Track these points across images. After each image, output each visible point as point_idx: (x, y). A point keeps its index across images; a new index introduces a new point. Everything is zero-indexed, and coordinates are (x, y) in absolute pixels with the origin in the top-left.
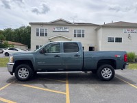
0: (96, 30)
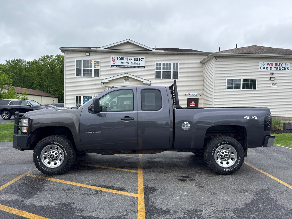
0: (203, 63)
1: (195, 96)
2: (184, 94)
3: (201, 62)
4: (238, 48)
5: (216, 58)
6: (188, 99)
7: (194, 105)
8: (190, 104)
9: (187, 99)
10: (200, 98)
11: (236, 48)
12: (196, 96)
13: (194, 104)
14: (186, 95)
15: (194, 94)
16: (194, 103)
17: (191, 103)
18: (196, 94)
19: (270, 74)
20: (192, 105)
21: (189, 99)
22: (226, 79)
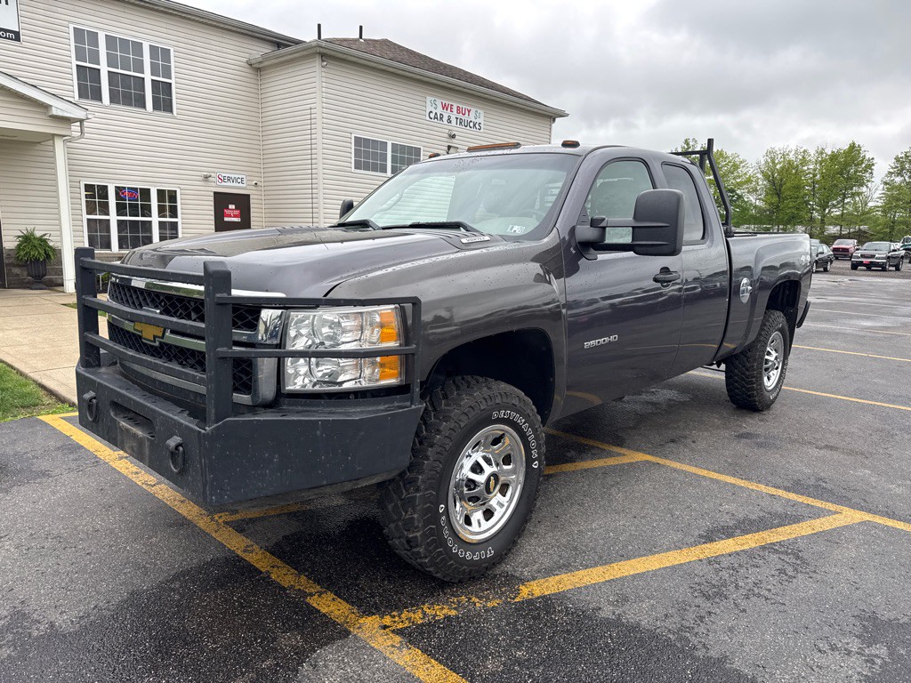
0: (260, 69)
1: (237, 184)
2: (199, 173)
3: (253, 62)
4: (365, 40)
5: (323, 61)
6: (215, 193)
7: (235, 216)
8: (224, 215)
9: (212, 194)
10: (254, 192)
11: (361, 37)
12: (241, 185)
13: (237, 212)
14: (206, 177)
15: (233, 176)
16: (236, 208)
17: (228, 208)
18: (240, 177)
19: (447, 136)
20: (230, 216)
21: (218, 193)
22: (353, 135)
